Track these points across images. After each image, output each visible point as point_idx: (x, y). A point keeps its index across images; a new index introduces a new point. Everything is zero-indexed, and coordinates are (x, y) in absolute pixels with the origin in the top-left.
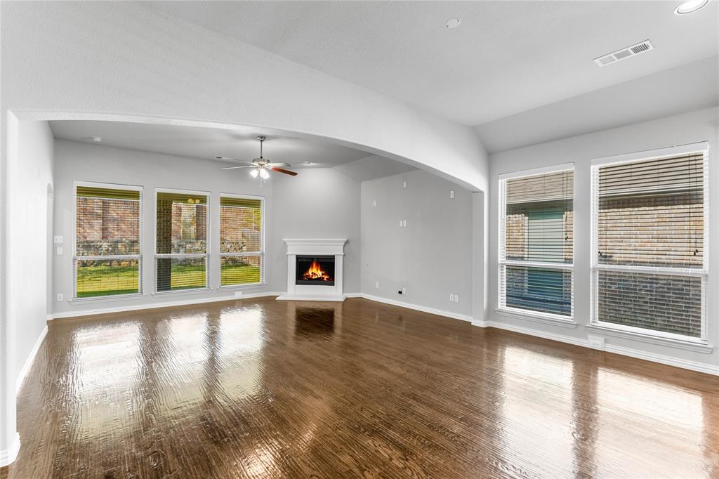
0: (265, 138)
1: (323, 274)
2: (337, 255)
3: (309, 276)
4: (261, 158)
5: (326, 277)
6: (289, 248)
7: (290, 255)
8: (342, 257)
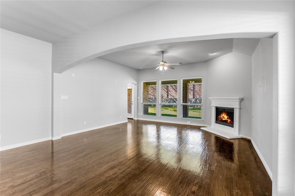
0: (164, 52)
1: (227, 118)
2: (236, 108)
3: (221, 118)
4: (163, 61)
5: (229, 120)
6: (212, 102)
7: (213, 106)
8: (238, 109)
